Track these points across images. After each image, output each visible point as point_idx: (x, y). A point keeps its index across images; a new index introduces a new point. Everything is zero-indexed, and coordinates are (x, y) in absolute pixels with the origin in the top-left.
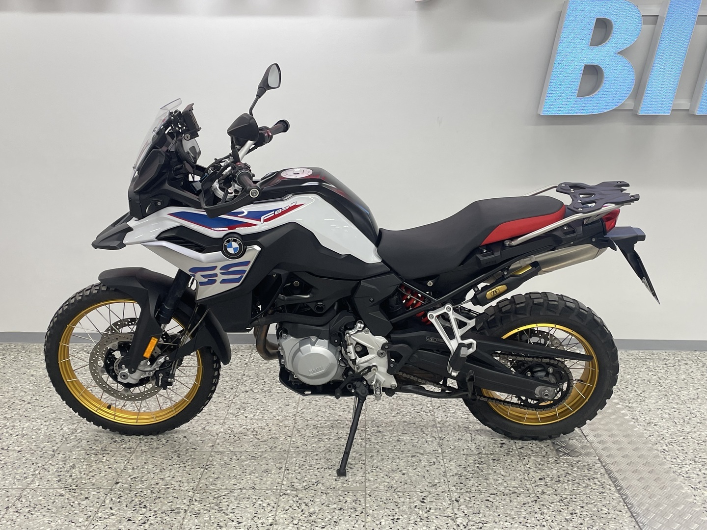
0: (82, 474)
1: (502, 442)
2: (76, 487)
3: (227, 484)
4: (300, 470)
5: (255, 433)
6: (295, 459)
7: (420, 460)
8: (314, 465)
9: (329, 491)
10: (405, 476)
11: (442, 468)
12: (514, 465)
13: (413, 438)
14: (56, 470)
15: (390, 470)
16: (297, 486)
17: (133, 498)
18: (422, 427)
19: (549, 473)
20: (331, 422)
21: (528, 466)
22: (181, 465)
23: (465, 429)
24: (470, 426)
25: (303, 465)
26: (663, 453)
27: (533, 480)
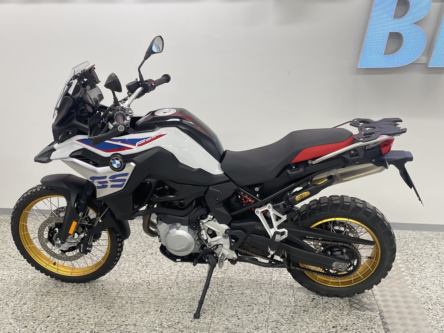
0: (29, 309)
1: (314, 298)
2: (22, 318)
3: (119, 321)
4: (169, 313)
5: (148, 284)
6: (169, 304)
7: (253, 309)
8: (181, 309)
9: (184, 330)
10: (240, 320)
11: (266, 315)
12: (317, 315)
13: (253, 292)
14: (14, 305)
15: (230, 315)
16: (164, 324)
17: (55, 328)
18: (261, 284)
19: (341, 322)
20: (201, 278)
21: (327, 317)
22: (93, 306)
23: (291, 286)
24: (294, 285)
25: (173, 309)
26: (428, 311)
27: (328, 327)
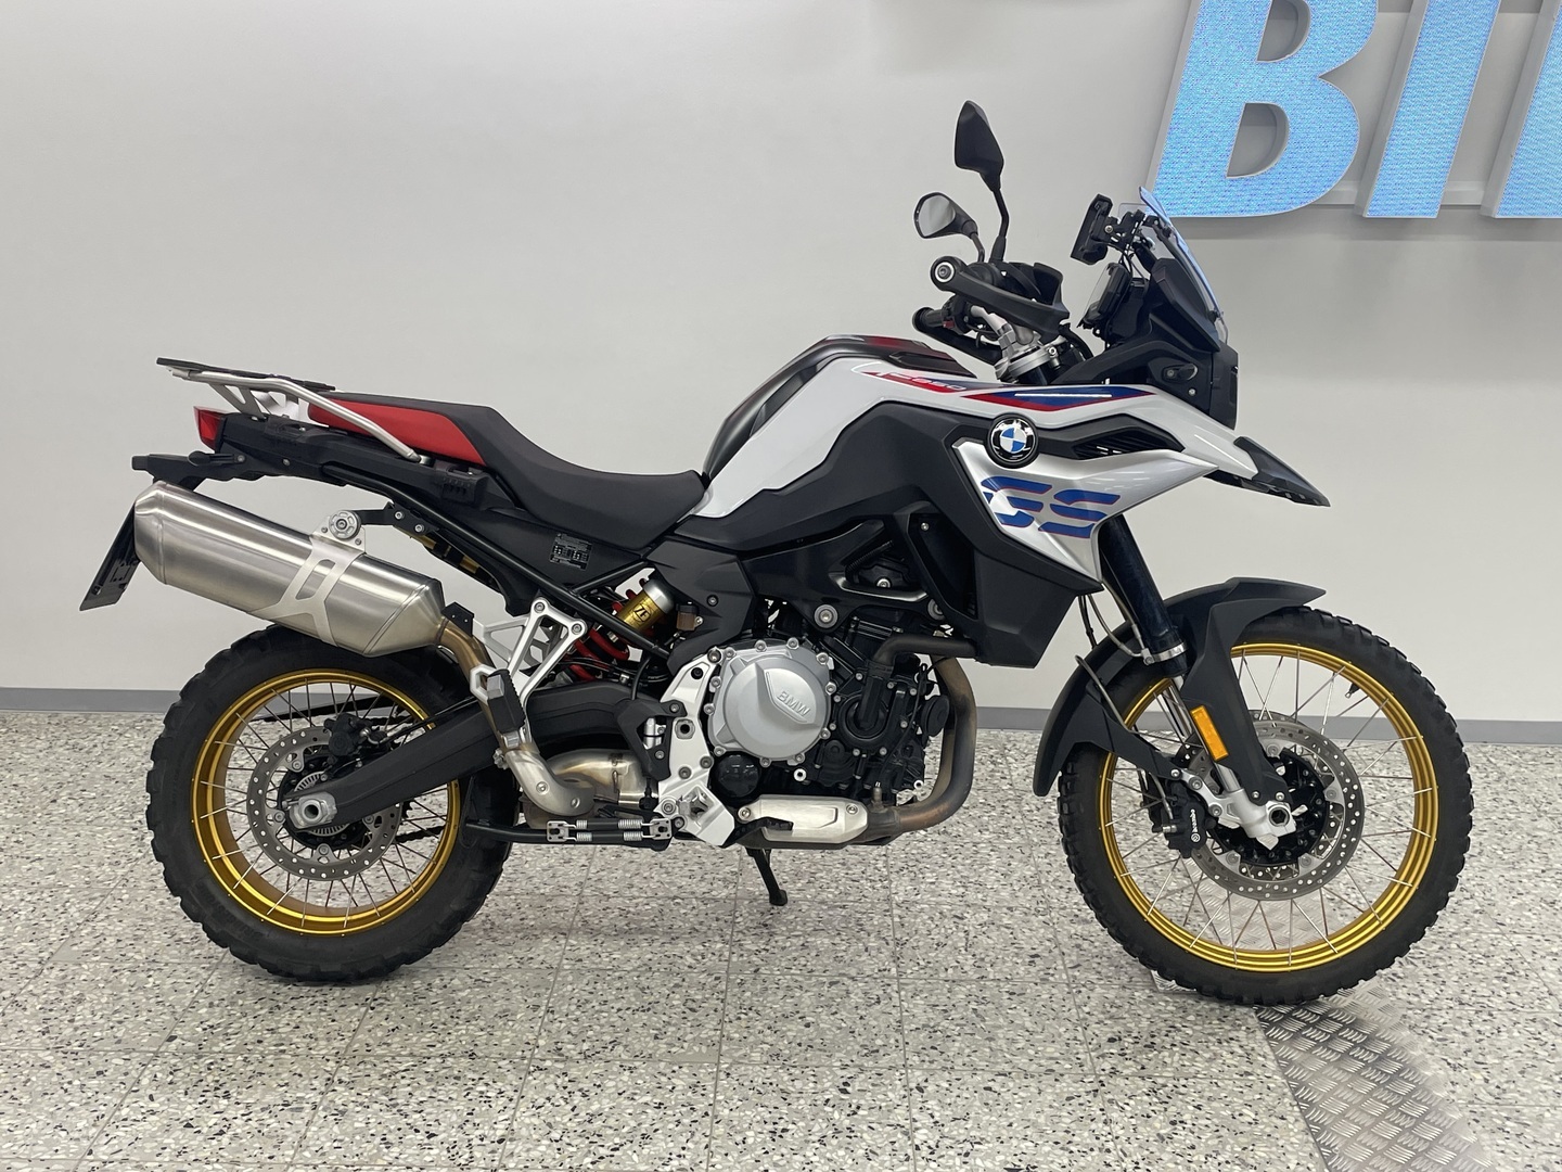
0: (97, 1017)
1: (1034, 952)
2: (81, 1046)
3: (414, 1045)
4: (578, 1013)
5: (488, 926)
6: (570, 987)
7: (848, 992)
8: (612, 1001)
9: (637, 1064)
10: (811, 1029)
11: (894, 1011)
12: (1055, 1006)
13: (837, 940)
14: (40, 1006)
15: (779, 1014)
16: (569, 1050)
17: (203, 1075)
18: (859, 916)
19: (1132, 1025)
20: (660, 902)
21: (1087, 1009)
22: (316, 999)
23: (956, 920)
24: (965, 915)
25: (587, 1001)
26: (1391, 982)
27: (1095, 1042)
